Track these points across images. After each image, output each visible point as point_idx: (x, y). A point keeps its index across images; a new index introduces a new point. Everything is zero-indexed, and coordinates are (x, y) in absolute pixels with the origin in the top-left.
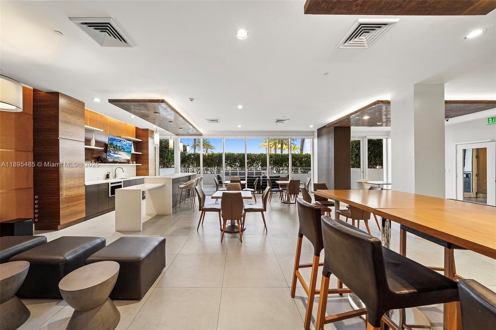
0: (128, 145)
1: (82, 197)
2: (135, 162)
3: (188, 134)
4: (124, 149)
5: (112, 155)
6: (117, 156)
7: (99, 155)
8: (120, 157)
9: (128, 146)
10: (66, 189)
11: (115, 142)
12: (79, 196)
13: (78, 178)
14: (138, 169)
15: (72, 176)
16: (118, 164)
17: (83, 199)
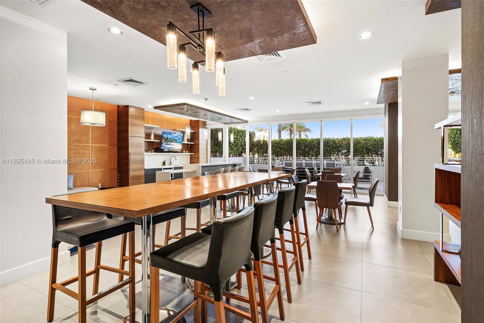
0: (179, 136)
1: (143, 177)
2: (187, 151)
3: (232, 122)
4: (176, 140)
5: (165, 145)
6: (170, 147)
7: (157, 146)
8: (173, 147)
9: (180, 138)
10: (132, 171)
11: (165, 135)
12: (141, 176)
13: (140, 163)
14: (191, 157)
15: (136, 162)
16: (171, 153)
17: (143, 179)
